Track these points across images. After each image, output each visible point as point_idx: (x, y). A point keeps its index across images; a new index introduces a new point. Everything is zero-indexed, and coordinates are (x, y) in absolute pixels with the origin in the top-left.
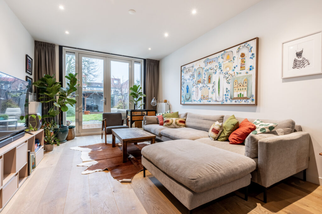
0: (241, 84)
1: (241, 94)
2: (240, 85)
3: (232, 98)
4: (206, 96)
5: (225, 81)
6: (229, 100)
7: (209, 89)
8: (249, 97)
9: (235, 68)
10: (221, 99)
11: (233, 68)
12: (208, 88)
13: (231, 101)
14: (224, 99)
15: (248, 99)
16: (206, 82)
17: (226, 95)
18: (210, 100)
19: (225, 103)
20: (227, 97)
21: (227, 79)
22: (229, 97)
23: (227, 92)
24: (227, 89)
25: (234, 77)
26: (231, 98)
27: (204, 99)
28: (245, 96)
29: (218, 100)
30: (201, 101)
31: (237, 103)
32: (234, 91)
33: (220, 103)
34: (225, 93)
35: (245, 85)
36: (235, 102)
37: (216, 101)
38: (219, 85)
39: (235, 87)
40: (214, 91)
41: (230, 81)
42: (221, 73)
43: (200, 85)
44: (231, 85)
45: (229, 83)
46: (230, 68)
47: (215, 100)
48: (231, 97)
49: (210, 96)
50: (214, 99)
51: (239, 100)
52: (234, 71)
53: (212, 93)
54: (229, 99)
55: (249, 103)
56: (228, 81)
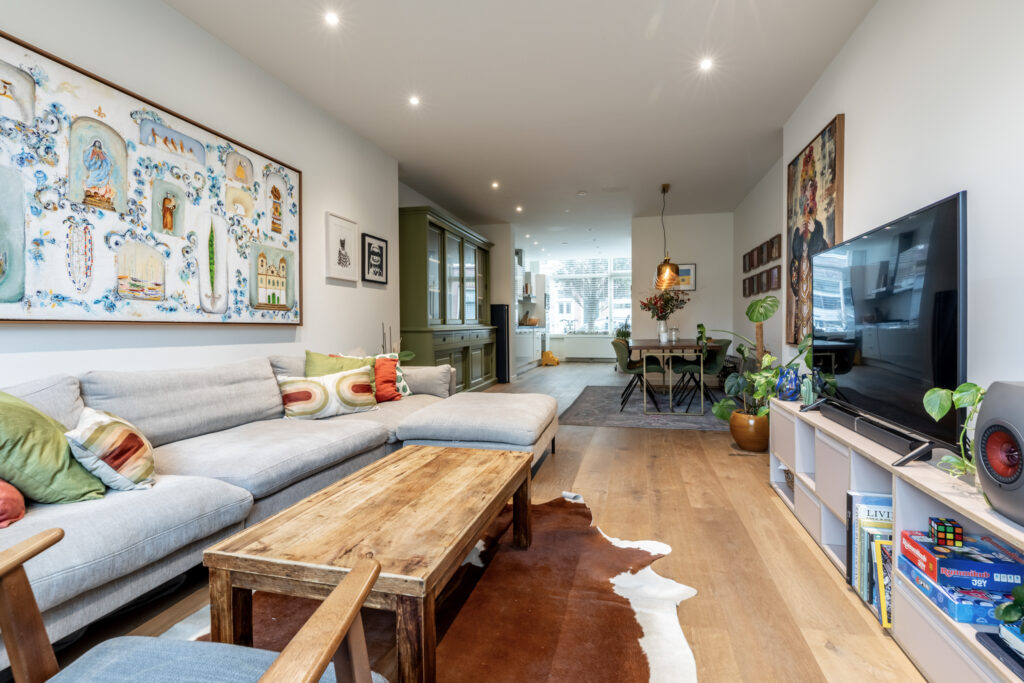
0: (273, 269)
1: (274, 294)
2: (272, 272)
3: (255, 303)
4: (148, 284)
5: (235, 247)
6: (245, 309)
7: (168, 255)
8: (289, 305)
9: (259, 216)
10: (220, 305)
11: (256, 217)
12: (161, 248)
13: (252, 314)
14: (232, 305)
15: (288, 310)
16: (146, 218)
17: (236, 292)
18: (171, 303)
19: (235, 318)
20: (239, 298)
21: (240, 242)
22: (246, 300)
23: (239, 282)
24: (239, 272)
25: (258, 242)
26: (251, 304)
27: (141, 295)
28: (283, 302)
29: (207, 305)
30: (118, 304)
31: (267, 320)
32: (260, 284)
33: (218, 318)
34: (233, 286)
35: (282, 273)
36: (263, 316)
37: (202, 309)
38: (212, 253)
39: (260, 272)
40: (192, 269)
41: (247, 251)
42: (220, 211)
43: (109, 222)
44: (250, 264)
45: (246, 258)
46: (246, 211)
47: (197, 306)
48: (251, 299)
49: (173, 286)
50: (193, 300)
51: (271, 312)
52: (256, 224)
53: (183, 276)
54: (247, 307)
55: (290, 322)
56: (241, 247)
